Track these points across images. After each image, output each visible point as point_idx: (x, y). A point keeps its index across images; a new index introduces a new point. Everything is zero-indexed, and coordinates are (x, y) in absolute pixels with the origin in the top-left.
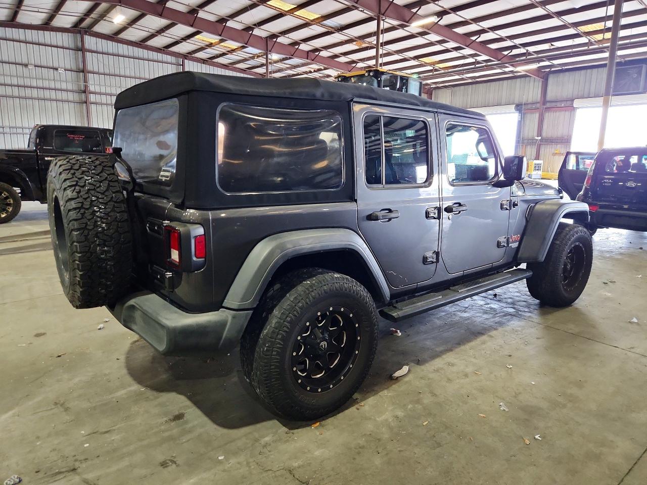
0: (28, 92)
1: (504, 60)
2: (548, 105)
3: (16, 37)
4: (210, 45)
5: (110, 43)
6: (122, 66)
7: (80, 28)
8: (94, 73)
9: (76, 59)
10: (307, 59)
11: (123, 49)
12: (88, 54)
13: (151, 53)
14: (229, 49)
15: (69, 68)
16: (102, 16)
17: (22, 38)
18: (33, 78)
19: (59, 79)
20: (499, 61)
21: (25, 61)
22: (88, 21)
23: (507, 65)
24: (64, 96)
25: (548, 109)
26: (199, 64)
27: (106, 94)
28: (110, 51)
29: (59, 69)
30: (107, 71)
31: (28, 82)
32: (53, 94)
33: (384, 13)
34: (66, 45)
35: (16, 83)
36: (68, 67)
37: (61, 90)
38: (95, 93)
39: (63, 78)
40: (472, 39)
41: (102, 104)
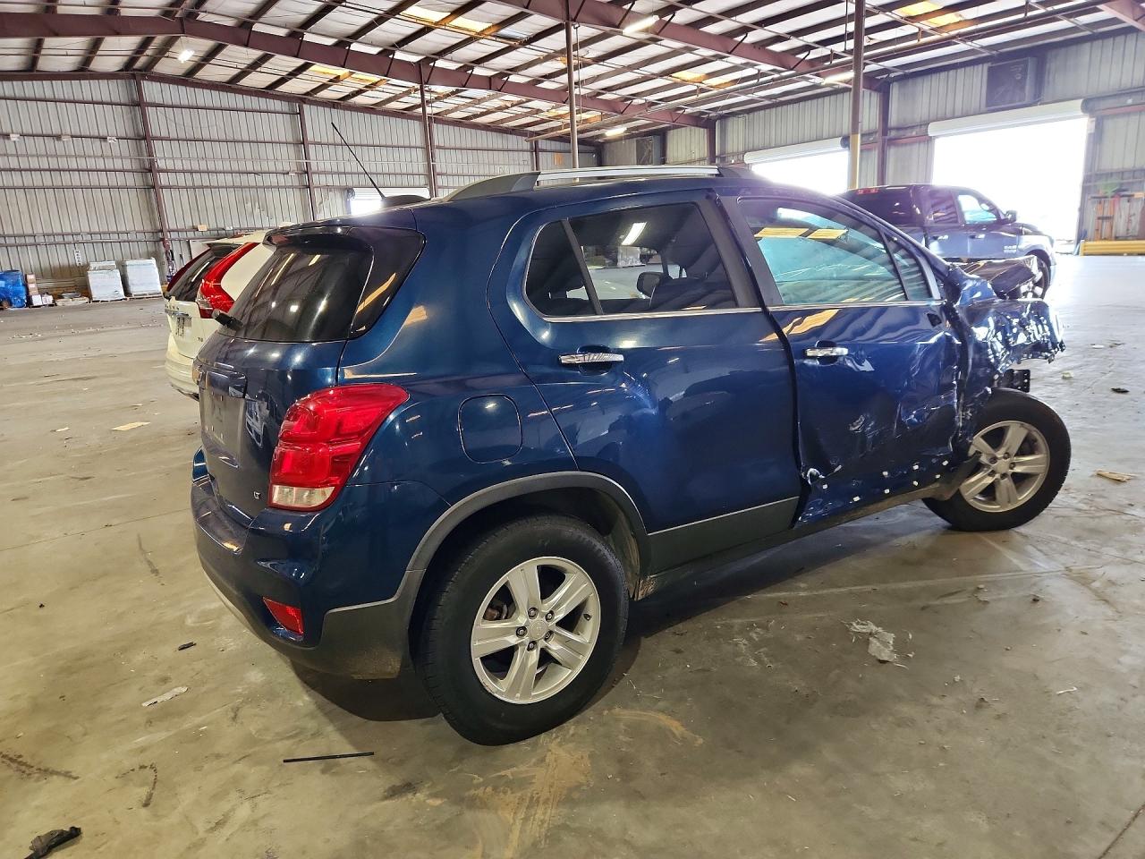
0: (66, 179)
1: (801, 68)
2: (893, 134)
4: (337, 79)
5: (182, 88)
6: (204, 124)
7: (133, 72)
8: (162, 139)
9: (134, 120)
10: (490, 89)
11: (204, 97)
12: (150, 111)
13: (248, 98)
14: (368, 84)
15: (124, 135)
16: (163, 51)
17: (49, 95)
18: (71, 156)
19: (110, 154)
20: (792, 69)
21: (56, 131)
22: (142, 61)
23: (808, 75)
24: (120, 179)
25: (892, 142)
26: (327, 110)
27: (184, 172)
28: (184, 102)
29: (108, 138)
30: (182, 135)
31: (63, 163)
32: (103, 179)
33: (576, 17)
34: (115, 99)
35: (46, 167)
36: (121, 133)
37: (115, 171)
38: (167, 171)
39: (116, 151)
40: (736, 41)
41: (179, 188)
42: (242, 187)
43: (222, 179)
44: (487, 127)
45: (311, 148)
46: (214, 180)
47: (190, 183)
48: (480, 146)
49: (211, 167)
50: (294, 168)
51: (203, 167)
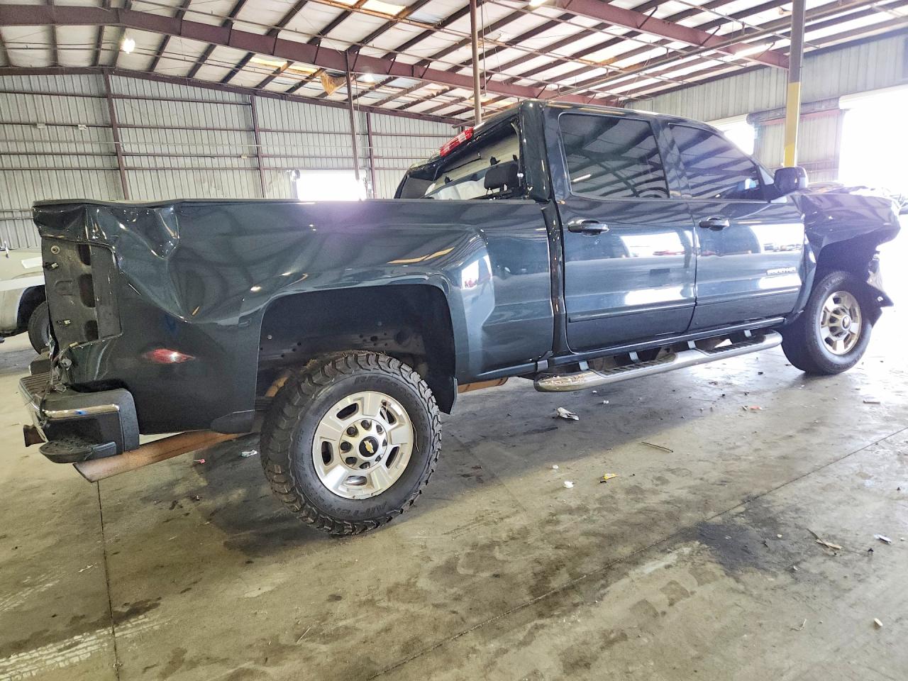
0: (41, 161)
1: (711, 43)
3: (18, 87)
4: (278, 71)
5: (146, 82)
6: (166, 113)
7: (99, 67)
8: (127, 126)
9: (102, 110)
10: (413, 75)
11: (166, 89)
12: (117, 102)
13: (205, 91)
14: (308, 75)
15: (94, 123)
17: (26, 87)
18: (46, 141)
19: (81, 139)
20: (701, 45)
21: (33, 119)
24: (90, 162)
26: (277, 101)
27: (148, 155)
28: (148, 94)
29: (79, 126)
30: (146, 123)
31: (39, 148)
32: (74, 161)
34: (86, 91)
35: (24, 150)
36: (92, 121)
37: (85, 154)
38: (132, 155)
39: (87, 137)
40: (645, 16)
41: (143, 169)
42: (199, 169)
43: (182, 162)
44: (419, 116)
45: (262, 135)
46: (174, 162)
47: (153, 165)
48: (413, 132)
49: (172, 151)
50: (247, 151)
51: (165, 150)
